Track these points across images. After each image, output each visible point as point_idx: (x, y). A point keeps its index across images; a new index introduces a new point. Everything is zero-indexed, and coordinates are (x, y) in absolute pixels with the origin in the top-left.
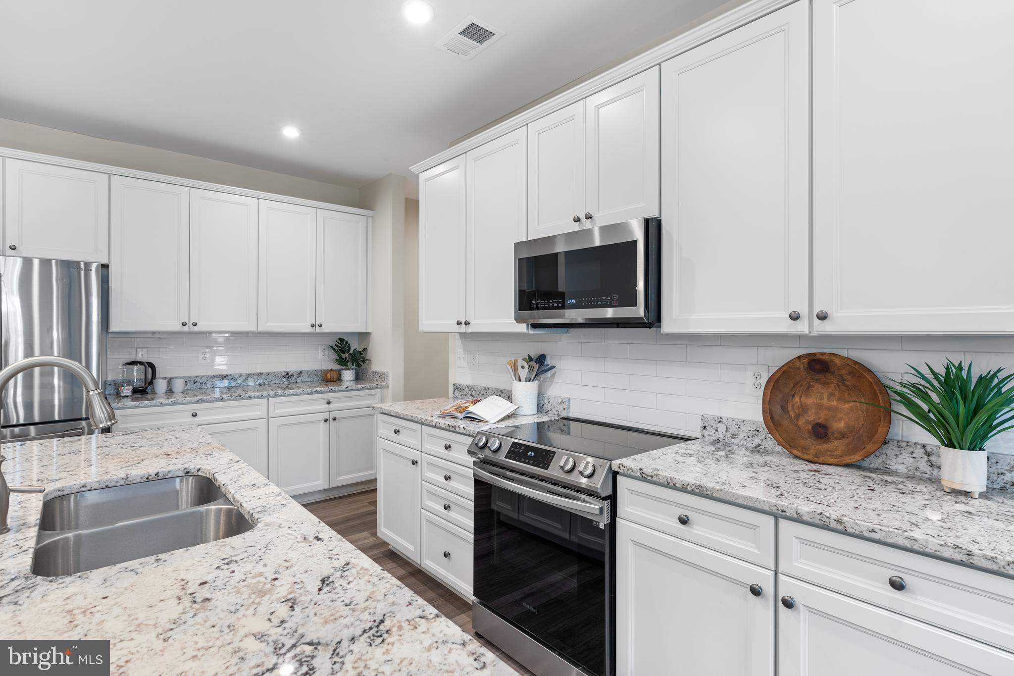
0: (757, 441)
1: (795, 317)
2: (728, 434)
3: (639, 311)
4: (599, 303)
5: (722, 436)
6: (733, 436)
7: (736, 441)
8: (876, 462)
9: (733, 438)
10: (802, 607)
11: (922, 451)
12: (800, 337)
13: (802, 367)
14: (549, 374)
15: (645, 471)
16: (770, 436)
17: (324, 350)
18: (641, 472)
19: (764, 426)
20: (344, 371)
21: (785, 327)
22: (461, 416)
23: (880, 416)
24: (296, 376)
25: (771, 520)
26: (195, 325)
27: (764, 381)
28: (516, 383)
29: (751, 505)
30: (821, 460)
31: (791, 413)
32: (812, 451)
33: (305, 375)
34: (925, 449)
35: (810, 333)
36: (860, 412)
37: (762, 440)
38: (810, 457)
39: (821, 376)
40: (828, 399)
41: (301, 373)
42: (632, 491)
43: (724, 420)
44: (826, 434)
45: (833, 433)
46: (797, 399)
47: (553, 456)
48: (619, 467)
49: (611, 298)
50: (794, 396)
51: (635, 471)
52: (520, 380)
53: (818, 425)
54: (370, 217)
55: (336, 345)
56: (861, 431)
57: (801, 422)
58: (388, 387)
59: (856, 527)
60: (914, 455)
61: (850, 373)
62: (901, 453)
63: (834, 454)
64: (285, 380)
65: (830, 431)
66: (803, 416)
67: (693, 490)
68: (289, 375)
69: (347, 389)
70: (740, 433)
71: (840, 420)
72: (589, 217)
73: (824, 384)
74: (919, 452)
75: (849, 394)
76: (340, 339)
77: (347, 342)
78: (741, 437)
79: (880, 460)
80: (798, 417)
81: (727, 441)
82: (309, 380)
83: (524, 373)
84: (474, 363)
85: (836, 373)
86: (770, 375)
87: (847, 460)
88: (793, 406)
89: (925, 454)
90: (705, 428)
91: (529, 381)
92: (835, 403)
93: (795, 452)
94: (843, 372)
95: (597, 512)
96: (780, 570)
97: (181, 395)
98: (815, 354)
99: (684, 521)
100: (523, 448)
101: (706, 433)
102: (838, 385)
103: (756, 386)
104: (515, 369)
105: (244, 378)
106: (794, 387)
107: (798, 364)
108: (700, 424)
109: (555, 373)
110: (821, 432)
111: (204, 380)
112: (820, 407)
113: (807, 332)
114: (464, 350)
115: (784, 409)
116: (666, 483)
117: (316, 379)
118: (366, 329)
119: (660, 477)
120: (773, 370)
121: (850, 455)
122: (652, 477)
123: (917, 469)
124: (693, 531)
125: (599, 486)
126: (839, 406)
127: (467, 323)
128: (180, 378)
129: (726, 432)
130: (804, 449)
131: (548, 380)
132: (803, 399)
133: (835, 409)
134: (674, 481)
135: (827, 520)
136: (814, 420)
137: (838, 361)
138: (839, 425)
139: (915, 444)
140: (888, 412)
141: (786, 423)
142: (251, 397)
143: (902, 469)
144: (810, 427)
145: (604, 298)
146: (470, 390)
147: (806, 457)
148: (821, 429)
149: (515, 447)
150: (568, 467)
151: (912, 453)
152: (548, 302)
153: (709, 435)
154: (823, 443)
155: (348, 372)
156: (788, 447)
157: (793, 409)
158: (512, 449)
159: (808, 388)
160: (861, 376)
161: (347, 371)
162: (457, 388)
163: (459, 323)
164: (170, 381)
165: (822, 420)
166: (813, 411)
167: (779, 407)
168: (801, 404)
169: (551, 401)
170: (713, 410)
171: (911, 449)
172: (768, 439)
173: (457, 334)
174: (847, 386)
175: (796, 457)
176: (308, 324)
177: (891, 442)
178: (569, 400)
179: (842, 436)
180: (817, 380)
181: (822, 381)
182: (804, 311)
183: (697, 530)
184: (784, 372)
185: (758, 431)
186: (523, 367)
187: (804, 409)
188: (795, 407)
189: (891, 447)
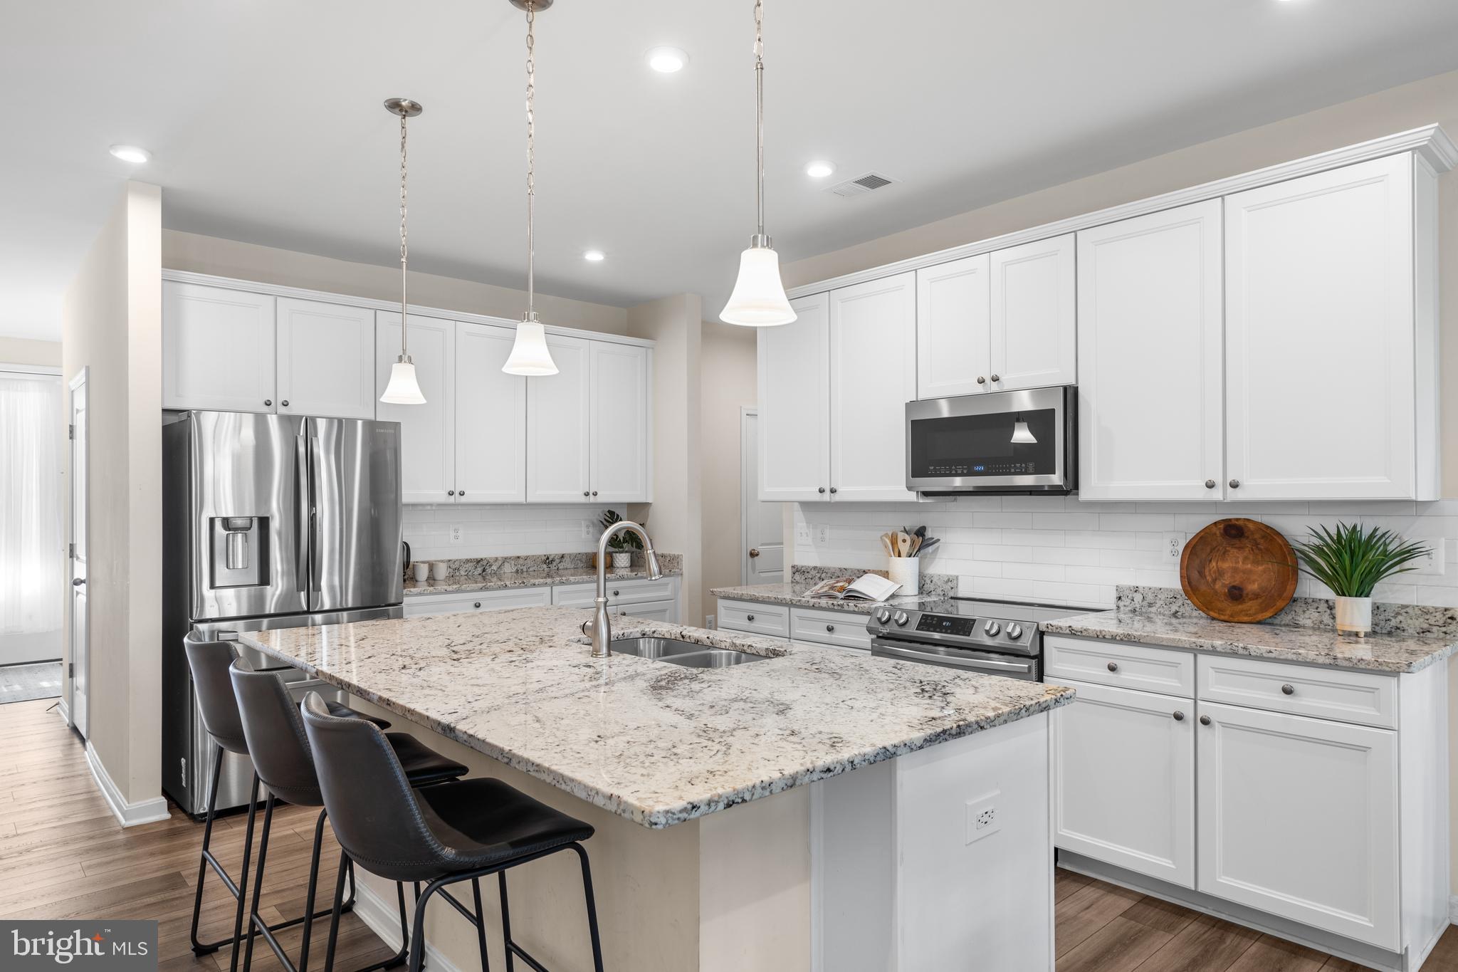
0: (1174, 608)
1: (1210, 486)
2: (1145, 603)
3: (1056, 479)
4: (1013, 470)
5: (1138, 606)
6: (1150, 605)
7: (1154, 609)
8: (1286, 619)
9: (1149, 607)
10: (1217, 724)
11: (1326, 605)
12: (1215, 504)
13: (1218, 532)
14: (930, 549)
15: (1074, 627)
16: (1189, 602)
17: (588, 527)
18: (1070, 629)
19: (1182, 592)
20: (618, 554)
21: (1202, 494)
22: (841, 595)
23: (1289, 575)
24: (558, 561)
25: (1191, 656)
26: (462, 494)
27: (1181, 548)
28: (896, 559)
29: (1174, 645)
30: (1236, 620)
31: (1208, 578)
32: (1228, 612)
33: (567, 559)
34: (1328, 604)
35: (1224, 499)
36: (1272, 574)
37: (1179, 607)
38: (1226, 618)
39: (1236, 541)
40: (1243, 563)
41: (563, 556)
42: (1060, 649)
43: (1141, 590)
44: (1241, 596)
45: (1247, 594)
46: (1214, 564)
47: (974, 624)
48: (1048, 627)
49: (1026, 465)
50: (1210, 561)
51: (1064, 629)
52: (899, 556)
53: (1234, 587)
54: (649, 348)
55: (605, 519)
56: (1273, 591)
57: (1218, 586)
58: (682, 574)
59: (1257, 651)
60: (1319, 610)
61: (1263, 537)
62: (1308, 609)
63: (1249, 612)
64: (545, 566)
65: (1245, 592)
66: (1220, 580)
67: (1122, 640)
68: (550, 559)
69: (622, 578)
70: (1157, 601)
71: (1254, 582)
72: (995, 379)
73: (1240, 548)
74: (1323, 607)
75: (1262, 556)
76: (609, 512)
77: (618, 516)
78: (1158, 605)
79: (1290, 617)
80: (1214, 581)
81: (1144, 610)
82: (572, 567)
83: (905, 548)
84: (823, 540)
85: (1250, 538)
86: (1188, 541)
87: (1260, 617)
88: (1210, 570)
89: (1328, 608)
90: (1120, 598)
91: (910, 556)
92: (1249, 566)
93: (1212, 613)
94: (1257, 536)
95: (1026, 671)
96: (1199, 696)
97: (443, 583)
98: (1230, 520)
99: (1112, 669)
100: (935, 619)
101: (1121, 604)
102: (1253, 550)
103: (1173, 553)
104: (894, 542)
105: (500, 563)
106: (1211, 552)
107: (1214, 529)
108: (1114, 595)
109: (938, 548)
110: (1236, 594)
111: (457, 565)
112: (1235, 570)
113: (1222, 499)
114: (807, 523)
115: (1202, 574)
116: (1096, 636)
117: (580, 565)
118: (646, 498)
119: (1090, 631)
120: (1190, 537)
121: (1262, 612)
122: (1081, 632)
123: (1321, 622)
124: (1122, 676)
125: (1028, 645)
126: (1253, 568)
127: (833, 491)
128: (442, 561)
129: (1143, 601)
130: (1221, 611)
131: (929, 556)
132: (1220, 563)
133: (1250, 571)
134: (1104, 633)
135: (1236, 649)
136: (1230, 583)
137: (1251, 526)
138: (1253, 587)
139: (1320, 600)
140: (1295, 570)
141: (1203, 588)
142: (534, 585)
143: (1308, 623)
144: (1226, 591)
145: (1018, 465)
146: (818, 572)
147: (1222, 617)
148: (1236, 592)
149: (926, 619)
150: (993, 631)
151: (1317, 608)
152: (950, 468)
153: (1125, 606)
154: (1239, 604)
155: (623, 555)
156: (1205, 609)
157: (1210, 574)
158: (923, 621)
159: (1224, 553)
160: (1272, 540)
161: (621, 555)
162: (796, 570)
163: (821, 491)
164: (432, 566)
165: (1237, 582)
166: (1229, 575)
167: (1196, 572)
168: (1218, 570)
169: (935, 580)
170: (1128, 581)
171: (1316, 605)
172: (1186, 605)
173: (797, 503)
174: (1260, 549)
175: (1213, 619)
176: (582, 493)
177: (1299, 600)
178: (957, 577)
179: (1256, 596)
180: (1233, 545)
181: (1237, 546)
182: (1218, 480)
183: (1125, 676)
184: (1201, 538)
185: (1175, 598)
186: (904, 541)
187: (1220, 573)
188: (1212, 572)
189: (1299, 604)
